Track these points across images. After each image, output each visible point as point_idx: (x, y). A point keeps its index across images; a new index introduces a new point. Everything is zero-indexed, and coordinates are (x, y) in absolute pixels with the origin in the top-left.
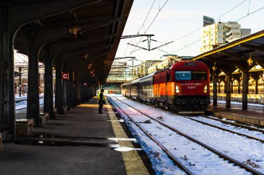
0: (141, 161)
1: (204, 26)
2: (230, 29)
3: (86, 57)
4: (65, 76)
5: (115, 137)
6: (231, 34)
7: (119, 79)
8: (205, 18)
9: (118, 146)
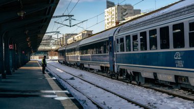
0: (76, 106)
1: (108, 8)
2: (126, 10)
3: (27, 32)
4: (10, 47)
5: (52, 90)
6: (127, 14)
7: (47, 48)
8: (108, 2)
9: (56, 96)
